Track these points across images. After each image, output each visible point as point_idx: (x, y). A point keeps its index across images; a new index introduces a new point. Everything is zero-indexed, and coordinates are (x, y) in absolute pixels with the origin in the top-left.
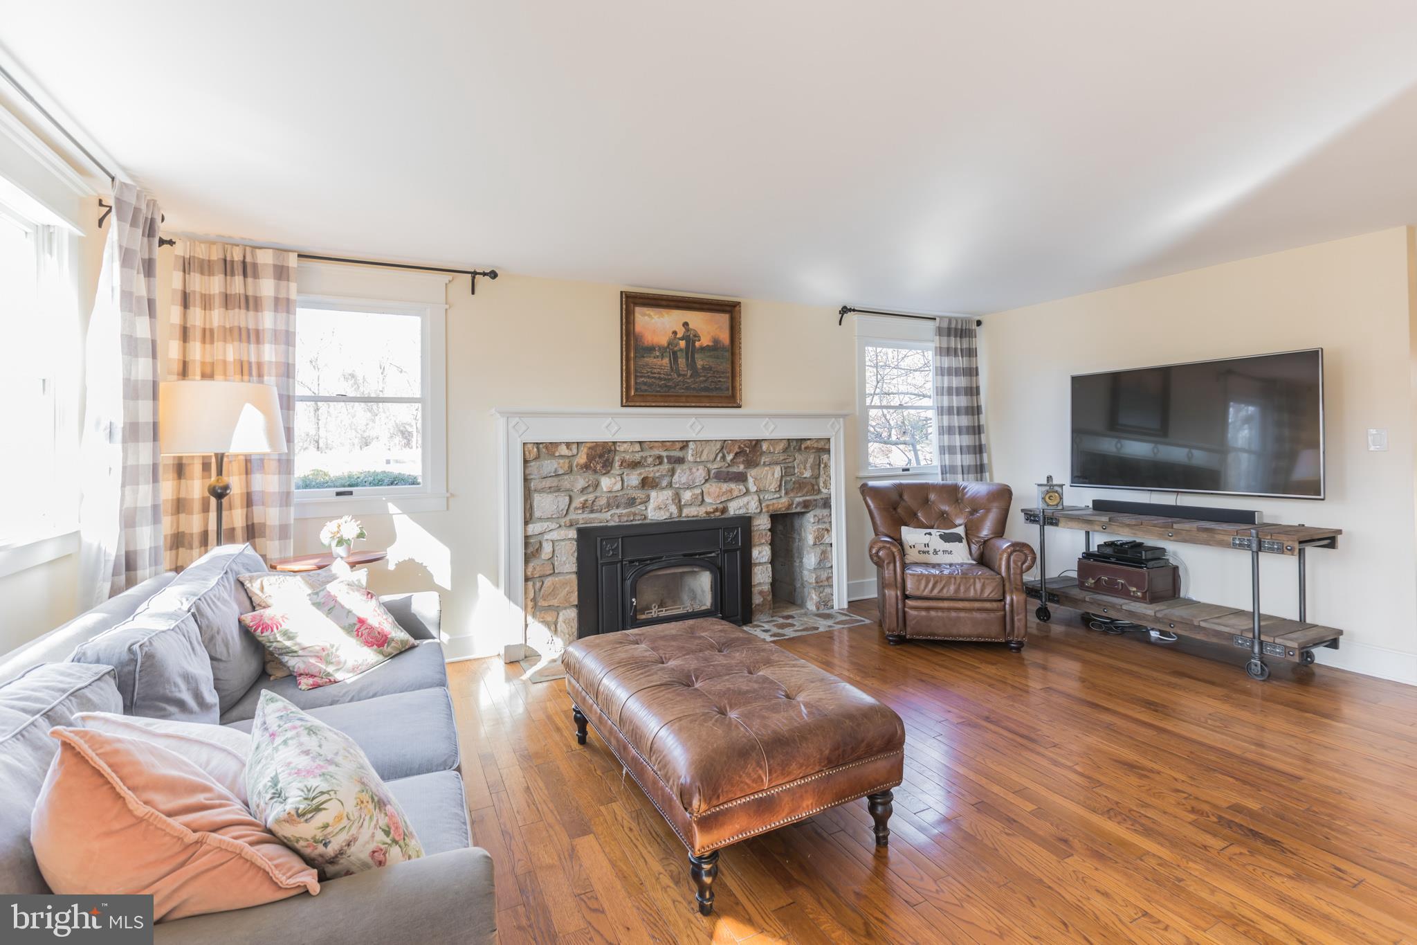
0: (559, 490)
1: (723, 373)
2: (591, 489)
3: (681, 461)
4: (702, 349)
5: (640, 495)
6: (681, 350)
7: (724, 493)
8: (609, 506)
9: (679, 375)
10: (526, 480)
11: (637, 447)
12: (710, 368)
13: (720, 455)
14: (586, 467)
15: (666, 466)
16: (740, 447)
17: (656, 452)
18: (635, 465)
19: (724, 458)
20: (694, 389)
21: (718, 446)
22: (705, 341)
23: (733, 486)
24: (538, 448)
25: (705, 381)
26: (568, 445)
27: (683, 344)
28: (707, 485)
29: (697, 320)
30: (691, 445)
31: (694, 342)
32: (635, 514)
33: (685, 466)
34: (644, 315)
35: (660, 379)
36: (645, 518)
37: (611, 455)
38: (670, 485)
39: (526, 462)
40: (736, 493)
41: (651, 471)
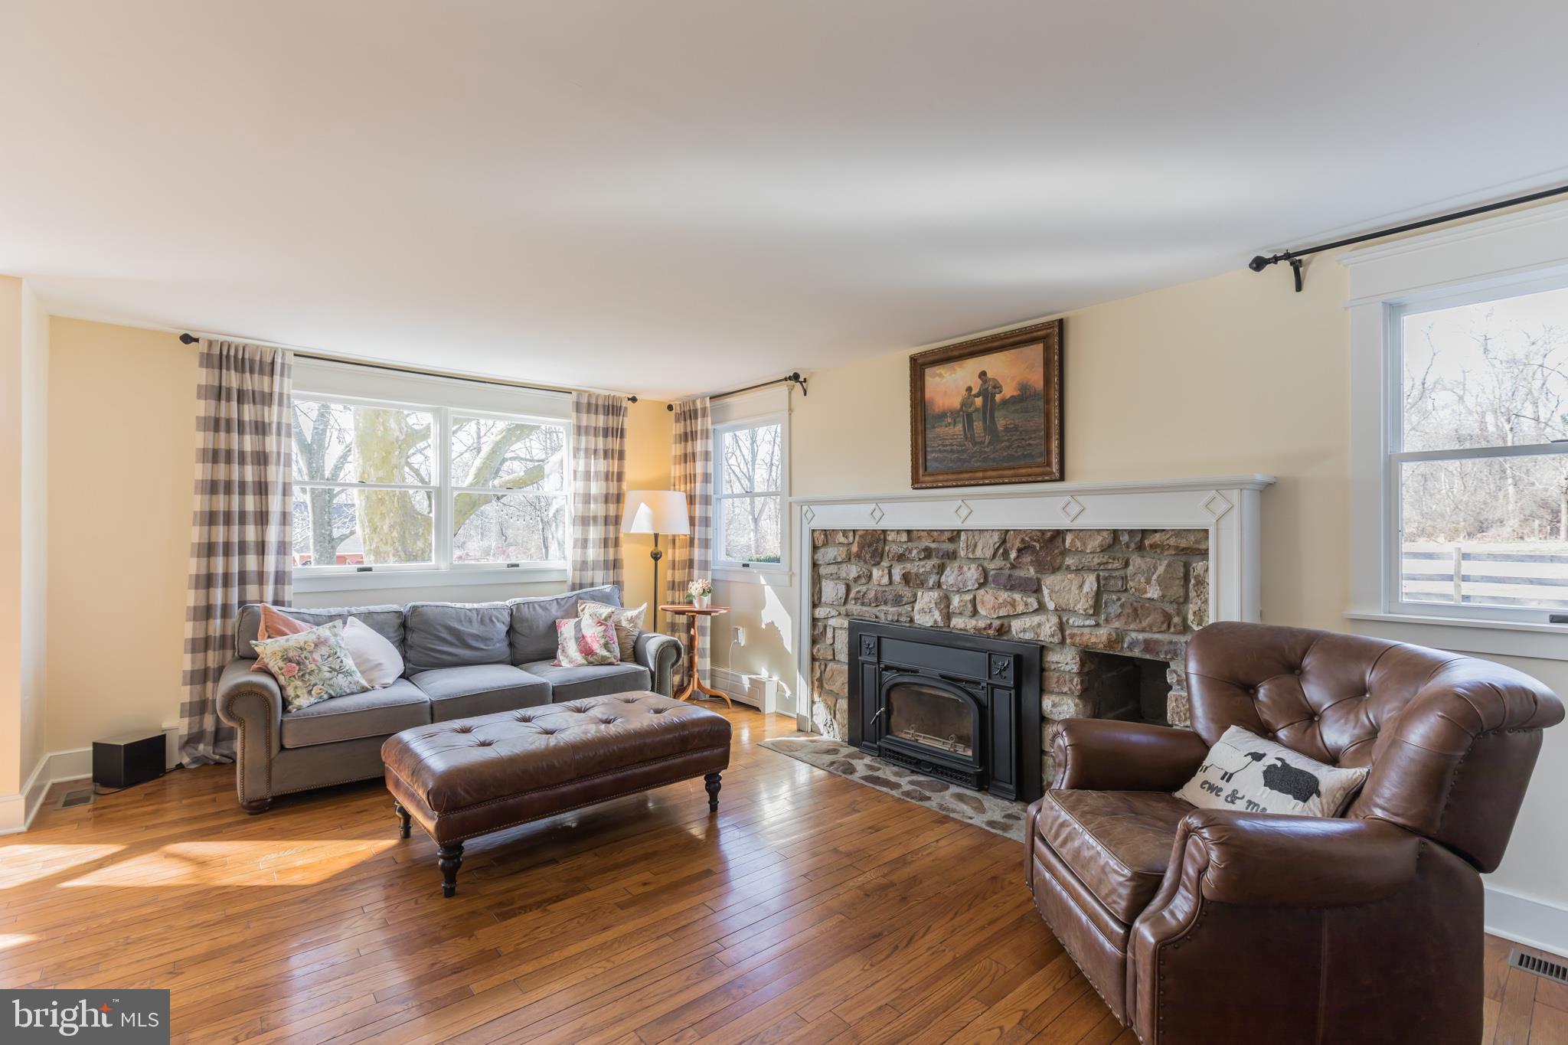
0: (838, 578)
1: (1035, 431)
2: (863, 581)
3: (952, 556)
4: (1005, 403)
5: (907, 592)
6: (977, 410)
7: (1000, 606)
8: (878, 601)
9: (975, 444)
10: (815, 565)
11: (904, 537)
12: (1016, 428)
13: (1001, 551)
14: (858, 556)
15: (935, 561)
16: (1023, 540)
17: (926, 543)
18: (901, 558)
19: (1006, 555)
20: (994, 460)
21: (996, 537)
22: (1009, 391)
23: (1017, 596)
24: (826, 535)
25: (1008, 447)
26: (845, 532)
27: (979, 401)
28: (982, 592)
29: (996, 365)
30: (963, 536)
31: (993, 396)
32: (900, 615)
33: (956, 564)
34: (934, 376)
35: (952, 451)
36: (912, 620)
37: (880, 545)
38: (939, 585)
39: (815, 548)
40: (1020, 608)
41: (913, 567)
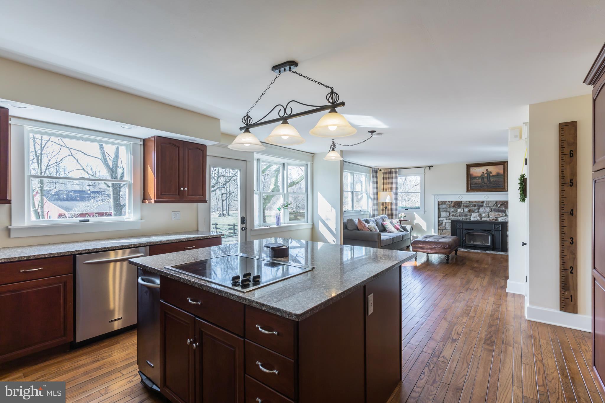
0: (447, 211)
1: (501, 182)
2: (455, 212)
3: (482, 206)
4: (493, 176)
5: (469, 214)
6: (485, 177)
7: (496, 215)
8: (460, 216)
9: (485, 184)
10: (439, 209)
11: (468, 202)
12: (496, 181)
13: (496, 205)
14: (453, 206)
15: (477, 207)
16: (502, 203)
17: (474, 203)
18: (467, 207)
19: (497, 205)
20: (490, 187)
21: (495, 202)
22: (494, 173)
23: (500, 213)
24: (442, 202)
25: (494, 185)
26: (449, 201)
27: (486, 175)
28: (491, 213)
29: (491, 168)
30: (485, 202)
31: (490, 174)
32: (467, 218)
33: (483, 207)
34: (473, 169)
35: (478, 185)
36: (470, 219)
37: (460, 204)
38: (478, 212)
39: (439, 205)
40: (501, 215)
41: (472, 208)
